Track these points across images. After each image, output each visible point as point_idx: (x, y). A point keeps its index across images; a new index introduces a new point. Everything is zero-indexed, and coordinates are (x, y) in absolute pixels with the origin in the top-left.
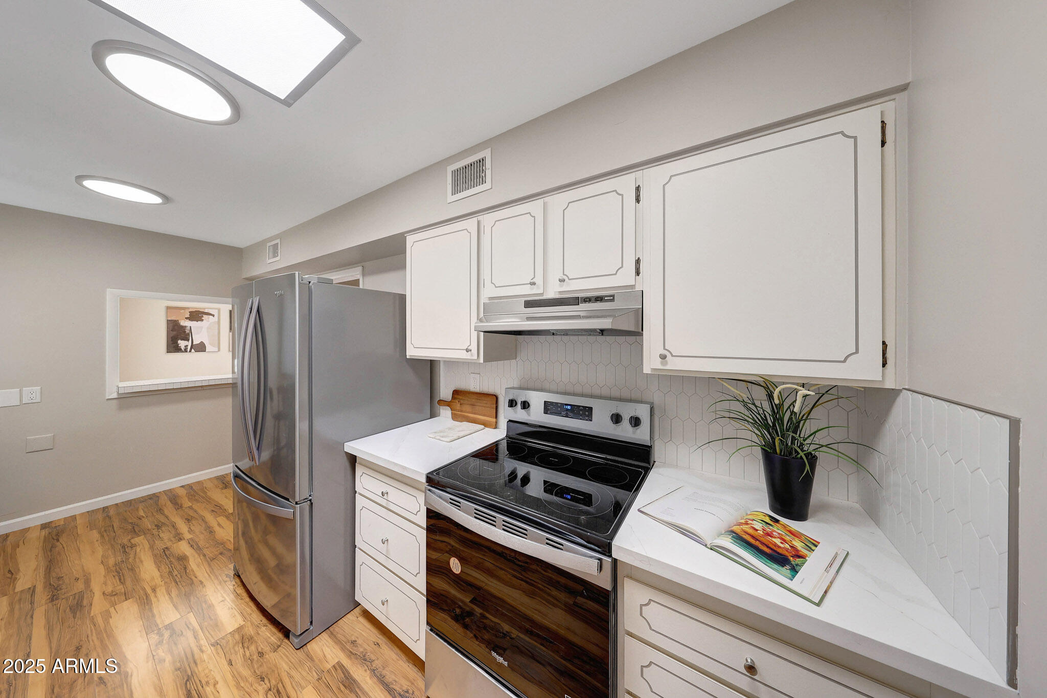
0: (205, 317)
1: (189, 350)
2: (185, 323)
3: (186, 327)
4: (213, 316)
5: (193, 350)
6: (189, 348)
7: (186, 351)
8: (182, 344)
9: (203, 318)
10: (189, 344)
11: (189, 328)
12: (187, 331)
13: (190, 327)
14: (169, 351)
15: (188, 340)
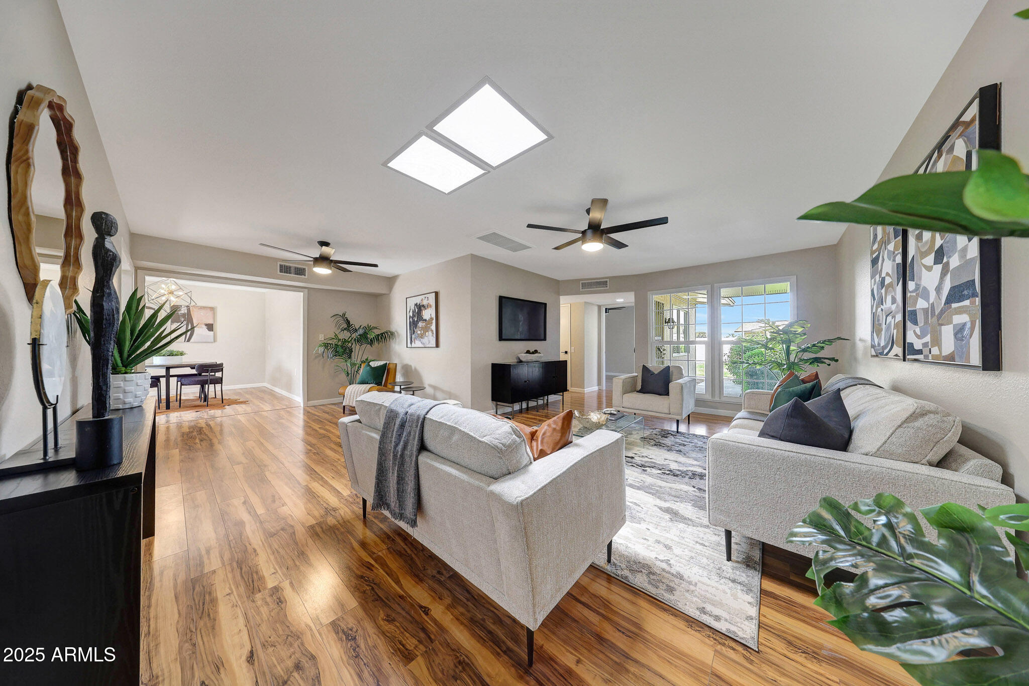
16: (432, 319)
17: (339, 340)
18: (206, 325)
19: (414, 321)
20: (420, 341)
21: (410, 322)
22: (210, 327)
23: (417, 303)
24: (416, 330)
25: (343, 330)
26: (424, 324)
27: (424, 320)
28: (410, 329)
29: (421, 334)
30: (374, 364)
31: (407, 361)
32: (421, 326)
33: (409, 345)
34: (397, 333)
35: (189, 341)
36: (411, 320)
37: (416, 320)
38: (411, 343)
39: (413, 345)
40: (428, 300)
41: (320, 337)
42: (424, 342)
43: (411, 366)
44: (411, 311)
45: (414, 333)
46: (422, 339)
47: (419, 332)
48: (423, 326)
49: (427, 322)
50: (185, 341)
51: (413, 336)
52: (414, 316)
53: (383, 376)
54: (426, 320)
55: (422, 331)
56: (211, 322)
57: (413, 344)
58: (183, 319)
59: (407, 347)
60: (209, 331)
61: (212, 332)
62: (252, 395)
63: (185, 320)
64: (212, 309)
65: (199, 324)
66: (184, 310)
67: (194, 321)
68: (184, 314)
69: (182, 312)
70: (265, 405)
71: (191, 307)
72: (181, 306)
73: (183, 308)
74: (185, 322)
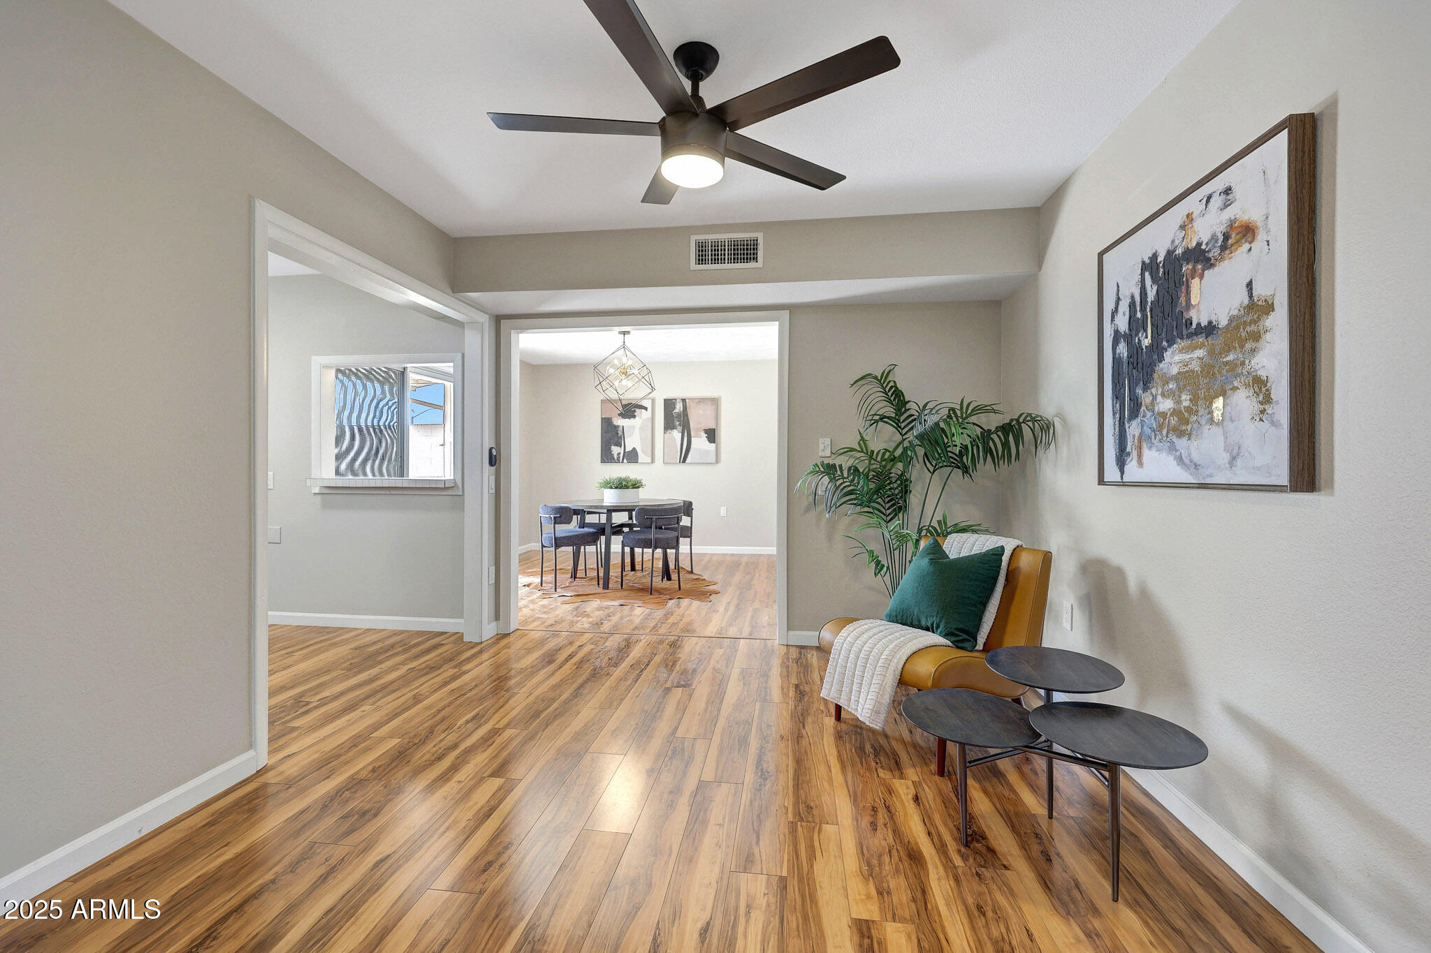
16: (1258, 308)
17: (871, 455)
18: (706, 431)
19: (1135, 350)
20: (1172, 448)
21: (1117, 361)
22: (712, 435)
23: (1155, 256)
24: (1146, 398)
25: (876, 422)
26: (1200, 353)
27: (1200, 330)
28: (1117, 396)
29: (1175, 412)
30: (959, 547)
31: (1103, 547)
32: (1174, 370)
33: (1112, 473)
34: (1064, 420)
35: (684, 461)
36: (1123, 349)
37: (1146, 342)
38: (1121, 464)
39: (1133, 471)
40: (1226, 206)
41: (821, 447)
42: (1196, 457)
43: (1120, 572)
44: (1124, 307)
45: (1135, 413)
46: (1181, 443)
47: (1166, 405)
48: (1195, 366)
49: (1218, 341)
50: (679, 462)
51: (1133, 429)
52: (1136, 325)
53: (984, 604)
54: (1210, 329)
55: (1186, 399)
56: (712, 426)
57: (1131, 466)
58: (678, 423)
59: (1101, 481)
60: (710, 442)
61: (713, 445)
62: (747, 574)
63: (680, 425)
64: (715, 402)
65: (697, 430)
66: (679, 407)
67: (692, 425)
68: (679, 414)
69: (677, 411)
70: (724, 615)
71: (687, 401)
72: (676, 399)
73: (678, 404)
74: (680, 428)
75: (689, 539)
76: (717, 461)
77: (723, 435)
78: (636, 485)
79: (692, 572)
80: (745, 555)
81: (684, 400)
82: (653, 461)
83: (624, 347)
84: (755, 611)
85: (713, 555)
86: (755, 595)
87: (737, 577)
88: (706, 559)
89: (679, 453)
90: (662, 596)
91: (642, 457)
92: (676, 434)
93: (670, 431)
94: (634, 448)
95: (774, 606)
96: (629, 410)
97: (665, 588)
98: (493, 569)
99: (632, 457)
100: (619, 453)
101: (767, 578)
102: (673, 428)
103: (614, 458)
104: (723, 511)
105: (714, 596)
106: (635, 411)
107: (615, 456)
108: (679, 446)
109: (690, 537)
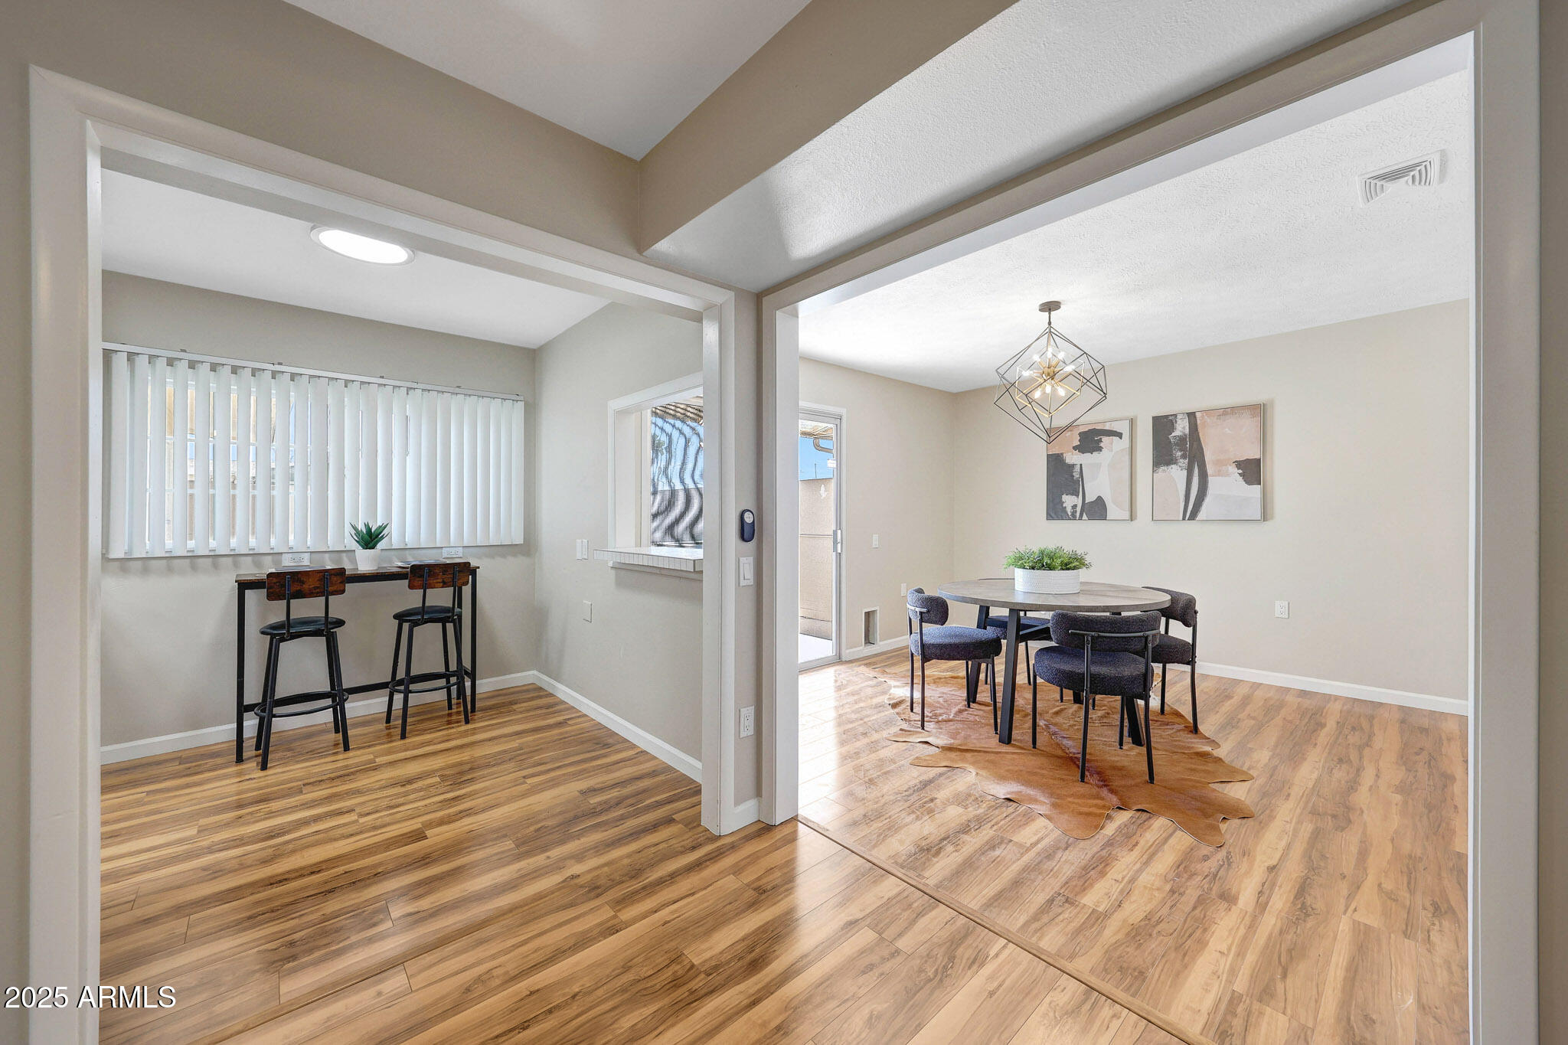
0: (1106, 440)
1: (1078, 515)
2: (1073, 458)
3: (1073, 466)
4: (1120, 435)
5: (1085, 517)
6: (1079, 509)
7: (1074, 517)
8: (1069, 501)
9: (1102, 445)
10: (1079, 501)
11: (1077, 468)
12: (1076, 475)
13: (1081, 465)
14: (1049, 517)
15: (1078, 496)
18: (1239, 464)
22: (1252, 471)
35: (1193, 516)
50: (1184, 519)
56: (1253, 453)
58: (1179, 454)
60: (1249, 482)
61: (1256, 489)
62: (1340, 761)
63: (1184, 457)
64: (1260, 411)
65: (1219, 463)
66: (1182, 427)
67: (1209, 456)
68: (1182, 439)
69: (1177, 433)
70: (1252, 927)
71: (1198, 415)
72: (1175, 415)
73: (1179, 421)
74: (1184, 462)
75: (1188, 668)
76: (1265, 516)
77: (1279, 470)
78: (1071, 564)
79: (1195, 729)
80: (1337, 698)
81: (1191, 416)
82: (1132, 518)
83: (1050, 331)
84: (1364, 941)
85: (1256, 686)
86: (1363, 855)
87: (1308, 773)
88: (1241, 691)
89: (1182, 504)
90: (1105, 792)
91: (1112, 511)
92: (1176, 473)
93: (1165, 468)
94: (1100, 498)
95: (1435, 937)
96: (1090, 441)
97: (1121, 769)
98: (748, 712)
99: (1097, 510)
100: (1075, 507)
101: (1401, 789)
102: (1170, 461)
103: (1066, 513)
104: (1280, 608)
105: (1235, 823)
106: (1100, 441)
107: (1069, 510)
108: (1184, 493)
109: (1191, 662)
